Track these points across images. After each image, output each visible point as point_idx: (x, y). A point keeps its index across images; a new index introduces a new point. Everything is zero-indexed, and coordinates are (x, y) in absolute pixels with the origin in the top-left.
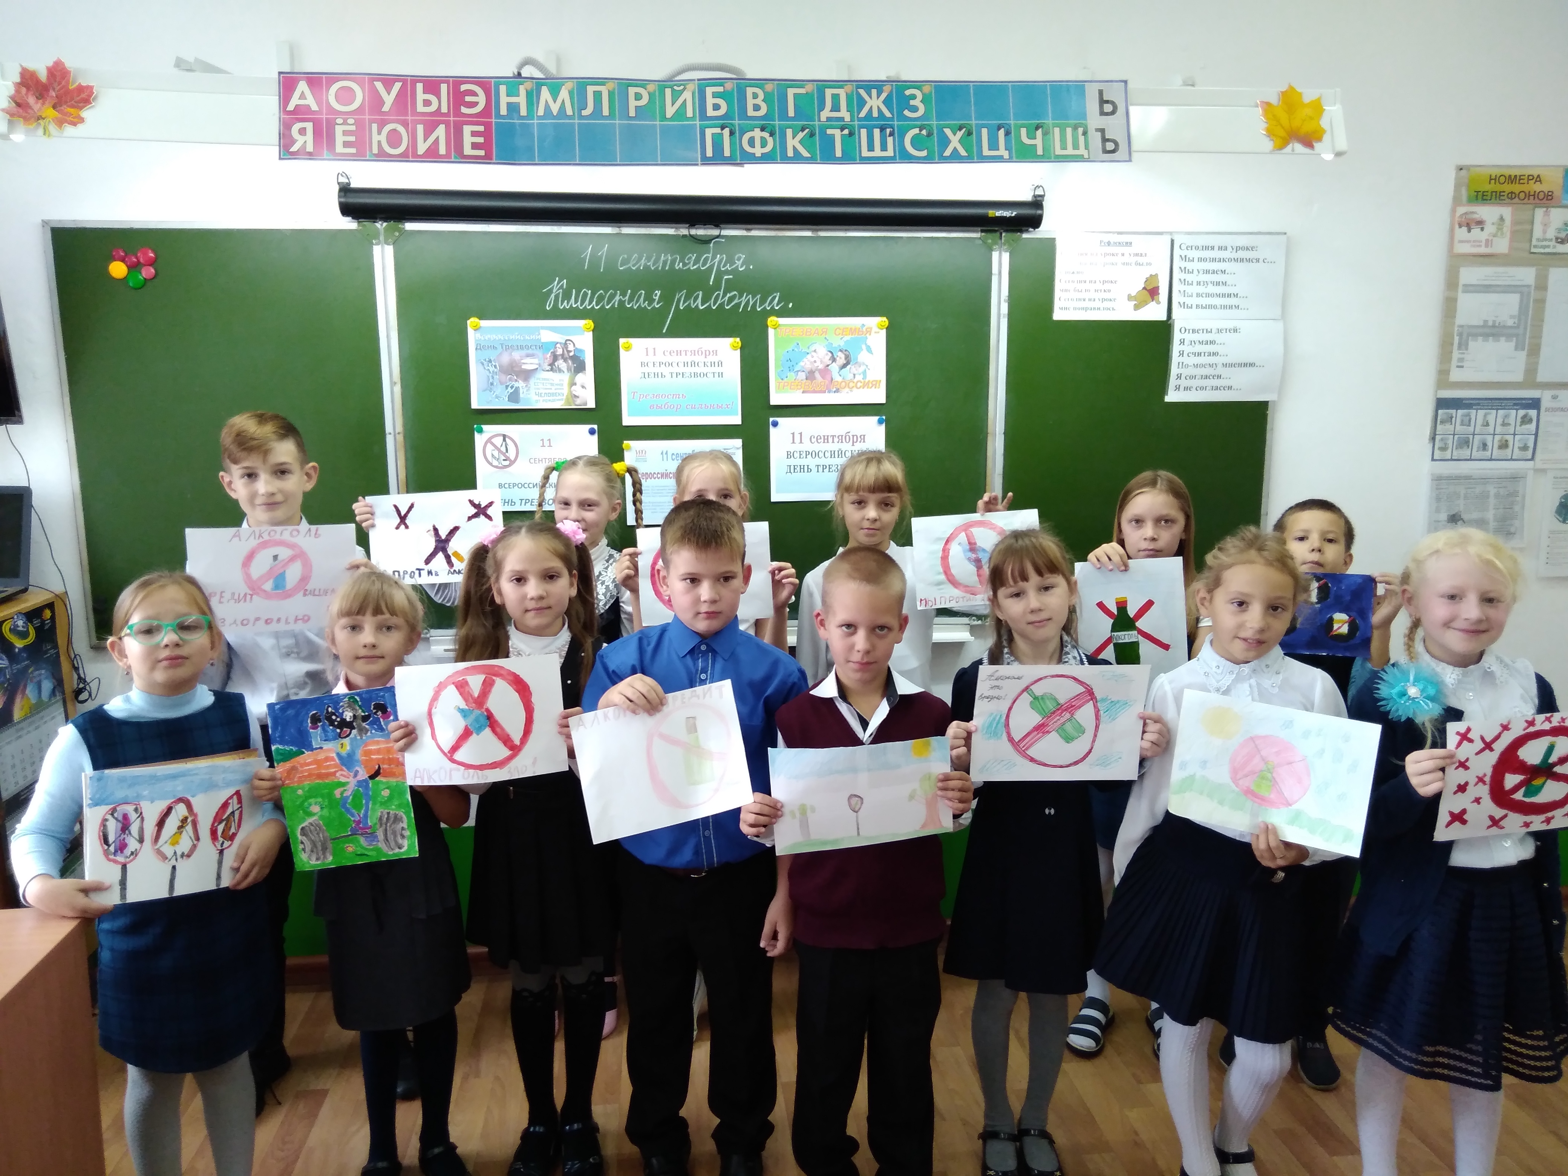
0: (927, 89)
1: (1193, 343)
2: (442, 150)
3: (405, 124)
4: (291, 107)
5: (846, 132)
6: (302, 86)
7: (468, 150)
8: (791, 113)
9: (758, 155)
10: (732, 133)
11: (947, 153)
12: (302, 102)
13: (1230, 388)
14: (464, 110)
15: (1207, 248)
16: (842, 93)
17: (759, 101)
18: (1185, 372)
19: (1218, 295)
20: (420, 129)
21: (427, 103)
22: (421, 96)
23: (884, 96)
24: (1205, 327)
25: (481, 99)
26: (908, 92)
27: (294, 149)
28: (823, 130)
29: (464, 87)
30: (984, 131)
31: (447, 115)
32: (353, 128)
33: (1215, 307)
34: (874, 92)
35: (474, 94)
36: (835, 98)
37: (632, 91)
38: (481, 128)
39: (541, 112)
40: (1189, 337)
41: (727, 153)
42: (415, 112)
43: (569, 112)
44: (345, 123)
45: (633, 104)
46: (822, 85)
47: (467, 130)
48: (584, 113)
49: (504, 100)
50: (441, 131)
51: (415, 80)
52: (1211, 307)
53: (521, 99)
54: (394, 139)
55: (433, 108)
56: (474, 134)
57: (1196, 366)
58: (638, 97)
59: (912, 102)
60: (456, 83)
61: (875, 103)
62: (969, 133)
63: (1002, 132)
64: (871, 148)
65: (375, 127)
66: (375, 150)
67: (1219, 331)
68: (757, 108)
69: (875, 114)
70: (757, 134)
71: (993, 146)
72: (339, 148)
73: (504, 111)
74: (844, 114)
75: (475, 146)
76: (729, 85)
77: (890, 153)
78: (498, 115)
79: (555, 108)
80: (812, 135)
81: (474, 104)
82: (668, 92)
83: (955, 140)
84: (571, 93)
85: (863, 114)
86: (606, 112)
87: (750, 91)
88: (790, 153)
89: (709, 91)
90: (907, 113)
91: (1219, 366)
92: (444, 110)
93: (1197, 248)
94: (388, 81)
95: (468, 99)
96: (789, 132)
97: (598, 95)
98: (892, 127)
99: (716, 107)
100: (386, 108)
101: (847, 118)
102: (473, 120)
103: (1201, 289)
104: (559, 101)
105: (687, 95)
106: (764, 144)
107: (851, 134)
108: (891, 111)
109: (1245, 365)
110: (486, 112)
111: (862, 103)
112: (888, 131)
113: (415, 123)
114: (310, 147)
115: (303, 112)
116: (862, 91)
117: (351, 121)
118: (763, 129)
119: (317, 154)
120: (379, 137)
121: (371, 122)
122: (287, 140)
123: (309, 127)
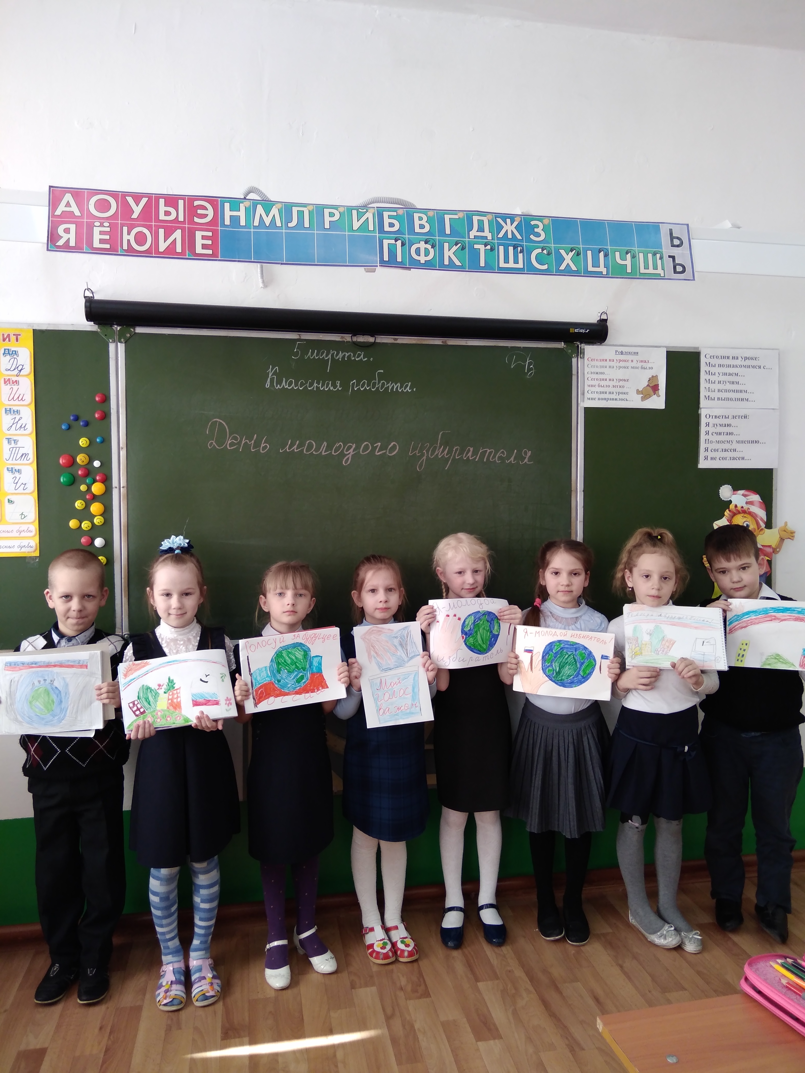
0: (546, 221)
1: (715, 425)
2: (179, 249)
3: (149, 228)
4: (58, 212)
5: (489, 247)
6: (68, 197)
7: (199, 250)
8: (448, 232)
9: (423, 262)
10: (403, 244)
11: (563, 268)
12: (68, 209)
13: (743, 458)
14: (196, 220)
15: (724, 357)
16: (485, 220)
17: (423, 222)
18: (711, 446)
19: (734, 391)
20: (161, 232)
21: (167, 213)
22: (162, 208)
23: (515, 224)
24: (724, 415)
25: (210, 213)
26: (533, 223)
27: (61, 243)
28: (471, 245)
29: (196, 203)
30: (590, 253)
31: (184, 222)
32: (108, 229)
33: (732, 399)
34: (508, 221)
35: (205, 208)
36: (481, 223)
37: (327, 211)
38: (210, 234)
39: (256, 223)
40: (712, 421)
41: (399, 259)
42: (157, 220)
43: (279, 224)
44: (102, 225)
45: (327, 220)
46: (471, 214)
47: (199, 234)
48: (290, 225)
49: (228, 213)
50: (177, 235)
51: (158, 197)
52: (728, 399)
53: (242, 214)
54: (140, 239)
55: (172, 217)
56: (204, 237)
57: (718, 442)
58: (332, 215)
59: (536, 230)
60: (190, 200)
61: (509, 228)
63: (602, 254)
65: (125, 229)
66: (125, 247)
67: (734, 417)
68: (422, 227)
69: (510, 236)
70: (422, 245)
71: (596, 265)
72: (96, 245)
73: (227, 222)
75: (204, 247)
76: (400, 212)
77: (520, 265)
78: (223, 225)
79: (267, 221)
80: (463, 248)
81: (205, 216)
82: (354, 212)
83: (568, 258)
84: (280, 212)
85: (501, 235)
86: (306, 225)
87: (416, 216)
88: (447, 263)
89: (386, 214)
90: (532, 237)
91: (734, 442)
92: (181, 218)
93: (717, 357)
94: (137, 197)
95: (200, 212)
96: (446, 245)
97: (300, 214)
98: (522, 246)
99: (392, 225)
100: (135, 216)
101: (490, 237)
102: (203, 227)
103: (721, 387)
104: (271, 216)
105: (369, 216)
106: (427, 253)
107: (492, 249)
108: (521, 234)
109: (752, 442)
110: (214, 222)
111: (500, 228)
112: (519, 249)
113: (158, 227)
114: (72, 243)
115: (68, 216)
116: (499, 220)
117: (106, 224)
118: (426, 242)
119: (78, 249)
120: (128, 237)
121: (122, 225)
122: (52, 237)
123: (73, 227)
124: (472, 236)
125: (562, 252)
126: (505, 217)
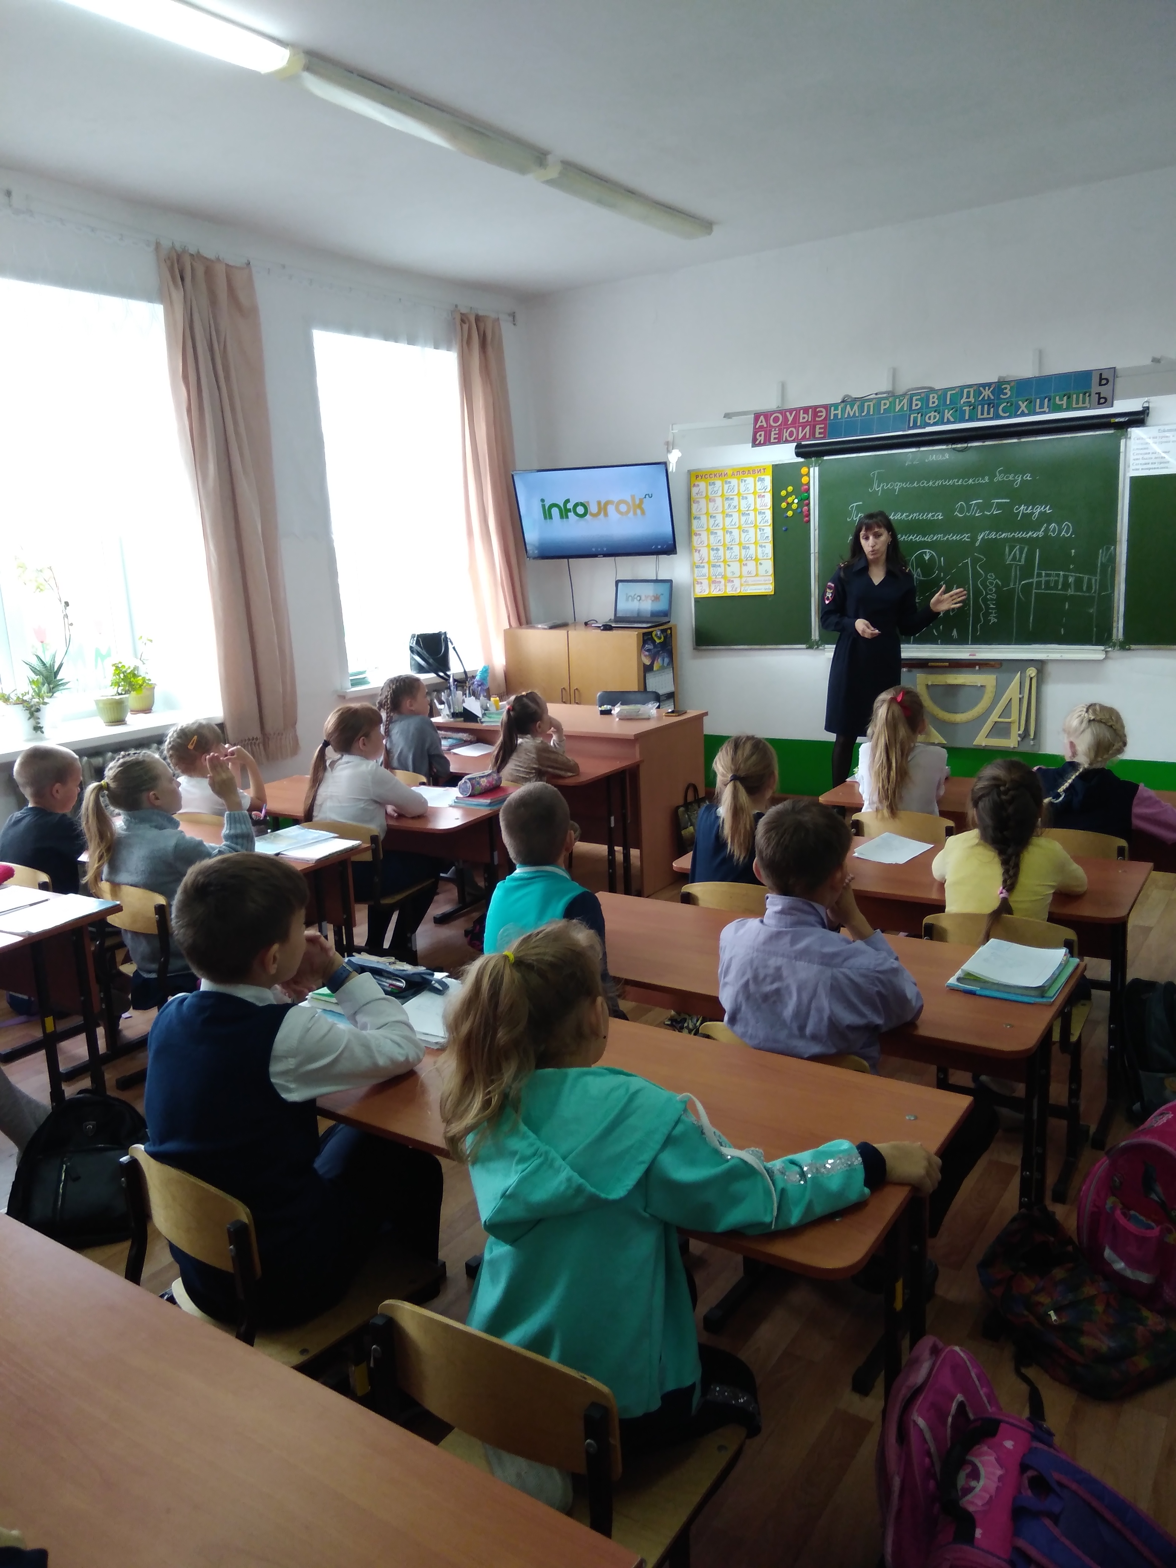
0: (1013, 384)
2: (807, 437)
3: (795, 427)
4: (757, 427)
5: (972, 407)
6: (762, 418)
7: (817, 435)
8: (948, 403)
9: (932, 423)
10: (922, 415)
11: (1019, 413)
12: (761, 424)
14: (817, 419)
16: (972, 390)
17: (934, 400)
20: (800, 428)
21: (804, 418)
22: (802, 415)
23: (990, 390)
25: (824, 414)
26: (1003, 387)
27: (757, 442)
28: (961, 408)
29: (818, 410)
30: (1038, 400)
31: (811, 422)
32: (777, 432)
34: (987, 388)
35: (821, 412)
36: (969, 392)
37: (883, 402)
38: (823, 426)
39: (846, 416)
41: (919, 424)
42: (799, 423)
43: (857, 415)
44: (775, 430)
45: (883, 407)
46: (962, 388)
47: (818, 427)
48: (863, 414)
49: (833, 412)
50: (808, 429)
51: (801, 409)
53: (839, 412)
54: (791, 434)
55: (806, 420)
56: (820, 428)
58: (885, 404)
59: (1005, 391)
60: (815, 408)
61: (987, 393)
62: (1031, 402)
63: (1046, 400)
64: (982, 414)
65: (785, 430)
66: (784, 440)
68: (933, 403)
69: (986, 398)
70: (933, 414)
71: (1041, 406)
72: (772, 440)
73: (832, 418)
74: (972, 400)
75: (820, 433)
76: (923, 395)
77: (991, 415)
79: (852, 414)
80: (956, 411)
81: (822, 416)
82: (898, 400)
83: (1023, 406)
84: (858, 406)
85: (980, 399)
86: (871, 413)
87: (931, 396)
88: (945, 420)
89: (914, 398)
90: (1002, 396)
92: (810, 420)
94: (791, 411)
95: (819, 414)
96: (946, 411)
97: (869, 406)
98: (994, 403)
99: (917, 405)
100: (789, 423)
101: (973, 401)
102: (820, 423)
104: (854, 410)
105: (905, 401)
106: (935, 417)
107: (973, 409)
108: (993, 395)
110: (825, 419)
111: (981, 393)
112: (992, 405)
113: (799, 427)
114: (762, 442)
115: (761, 427)
116: (981, 388)
117: (777, 429)
118: (935, 412)
119: (764, 444)
120: (786, 434)
121: (784, 428)
122: (754, 440)
123: (763, 433)
124: (962, 403)
125: (1020, 403)
126: (984, 385)
